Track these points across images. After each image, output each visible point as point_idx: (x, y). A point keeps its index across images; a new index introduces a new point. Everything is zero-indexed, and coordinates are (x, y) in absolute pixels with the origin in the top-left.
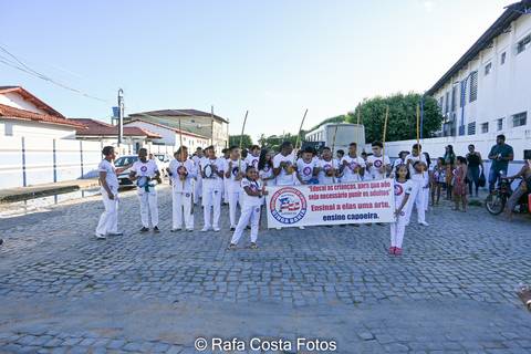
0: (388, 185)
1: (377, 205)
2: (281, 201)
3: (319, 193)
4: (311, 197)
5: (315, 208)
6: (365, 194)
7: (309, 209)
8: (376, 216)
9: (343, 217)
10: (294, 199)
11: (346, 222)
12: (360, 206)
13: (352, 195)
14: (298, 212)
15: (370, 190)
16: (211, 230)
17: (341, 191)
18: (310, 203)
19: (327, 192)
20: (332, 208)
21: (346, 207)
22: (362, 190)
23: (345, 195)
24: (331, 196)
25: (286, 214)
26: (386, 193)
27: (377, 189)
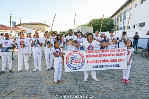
0: (124, 50)
1: (119, 60)
2: (72, 58)
3: (91, 54)
4: (87, 56)
5: (89, 62)
6: (113, 55)
7: (86, 62)
8: (118, 66)
9: (102, 66)
10: (78, 57)
11: (104, 68)
12: (111, 61)
13: (107, 55)
14: (80, 64)
15: (116, 53)
16: (38, 70)
17: (102, 53)
18: (86, 59)
19: (95, 54)
20: (97, 62)
21: (104, 61)
22: (112, 53)
23: (104, 55)
24: (97, 56)
25: (74, 65)
26: (124, 54)
27: (119, 53)
